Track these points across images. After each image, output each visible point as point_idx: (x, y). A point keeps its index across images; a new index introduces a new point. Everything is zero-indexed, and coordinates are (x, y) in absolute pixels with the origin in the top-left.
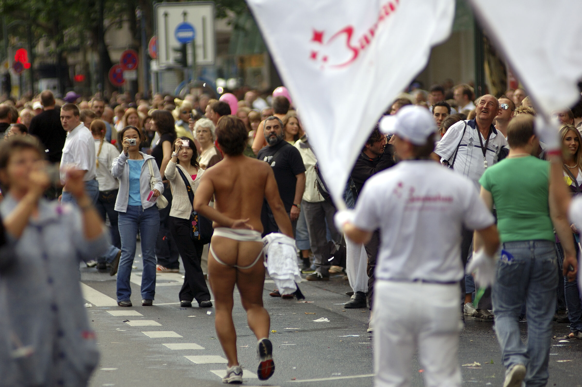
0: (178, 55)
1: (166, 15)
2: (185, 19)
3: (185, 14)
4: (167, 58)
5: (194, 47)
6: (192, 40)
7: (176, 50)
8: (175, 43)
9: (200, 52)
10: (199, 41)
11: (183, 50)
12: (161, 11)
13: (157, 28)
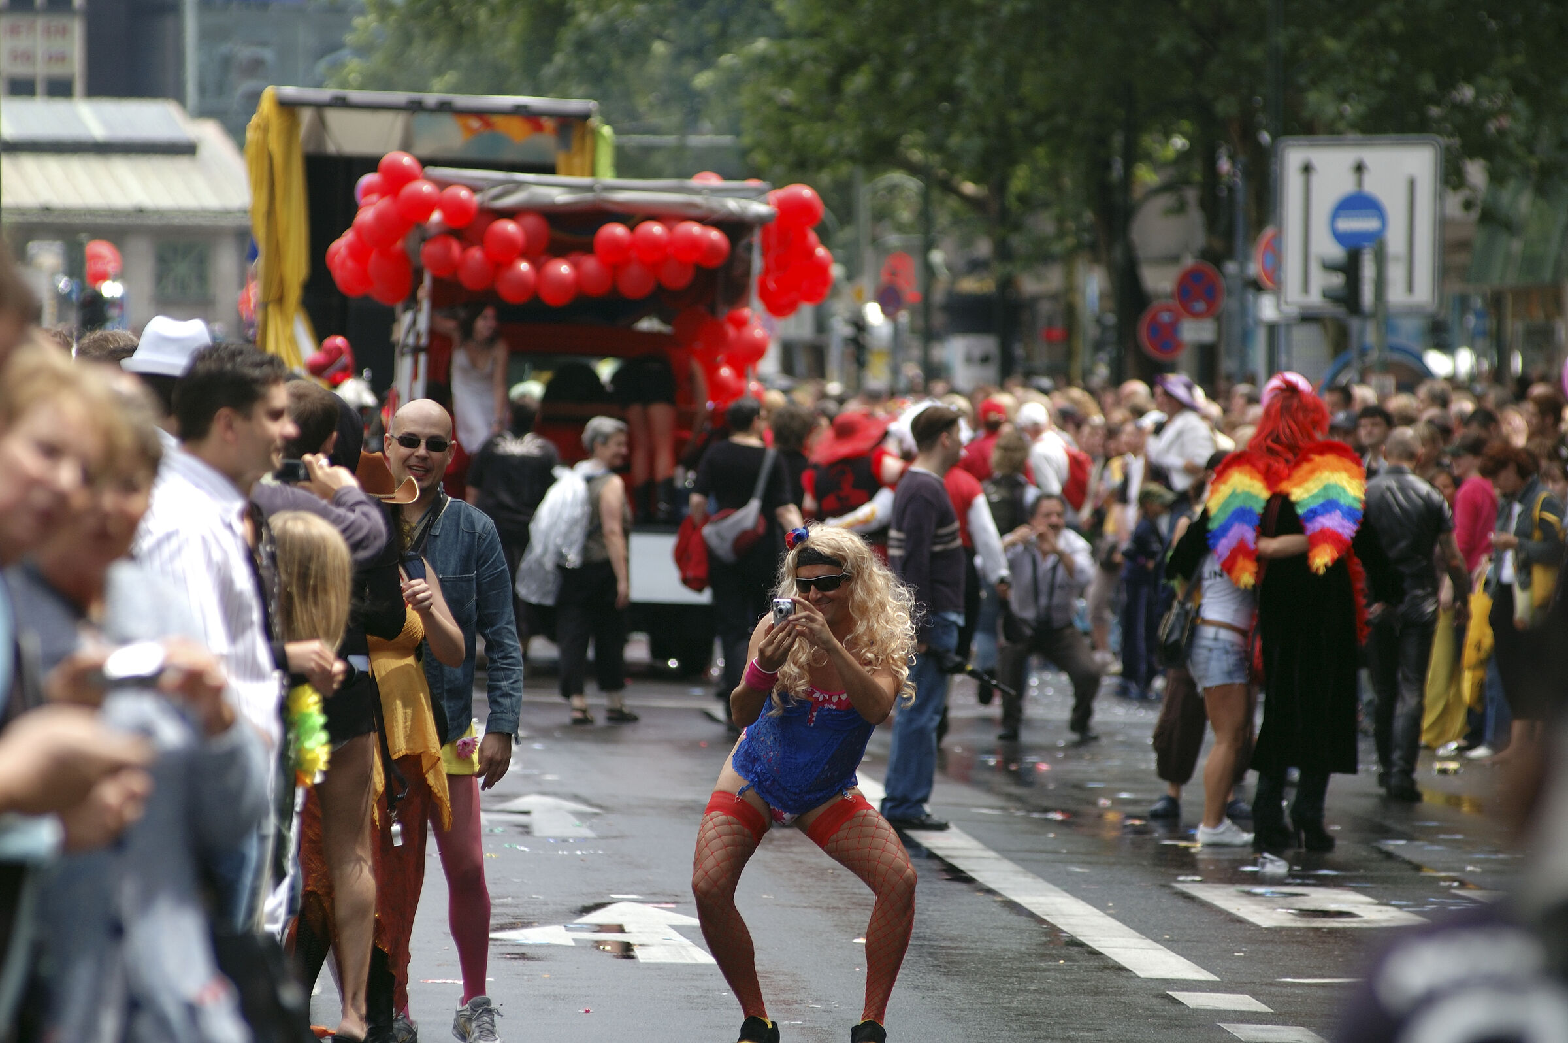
0: (1337, 280)
1: (1307, 169)
2: (1360, 183)
3: (1359, 168)
4: (1306, 288)
5: (1381, 259)
6: (1377, 240)
7: (1329, 267)
8: (1329, 248)
9: (1396, 273)
10: (1395, 242)
11: (1350, 268)
12: (1294, 156)
13: (1281, 205)
